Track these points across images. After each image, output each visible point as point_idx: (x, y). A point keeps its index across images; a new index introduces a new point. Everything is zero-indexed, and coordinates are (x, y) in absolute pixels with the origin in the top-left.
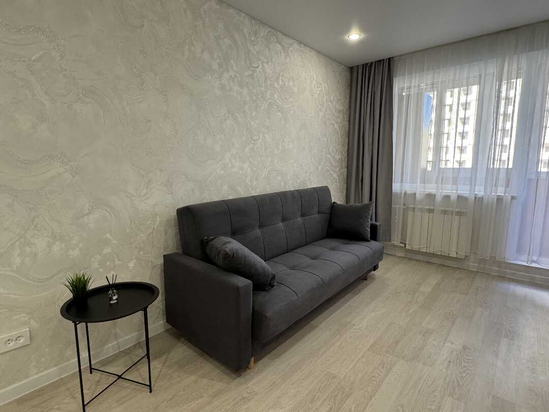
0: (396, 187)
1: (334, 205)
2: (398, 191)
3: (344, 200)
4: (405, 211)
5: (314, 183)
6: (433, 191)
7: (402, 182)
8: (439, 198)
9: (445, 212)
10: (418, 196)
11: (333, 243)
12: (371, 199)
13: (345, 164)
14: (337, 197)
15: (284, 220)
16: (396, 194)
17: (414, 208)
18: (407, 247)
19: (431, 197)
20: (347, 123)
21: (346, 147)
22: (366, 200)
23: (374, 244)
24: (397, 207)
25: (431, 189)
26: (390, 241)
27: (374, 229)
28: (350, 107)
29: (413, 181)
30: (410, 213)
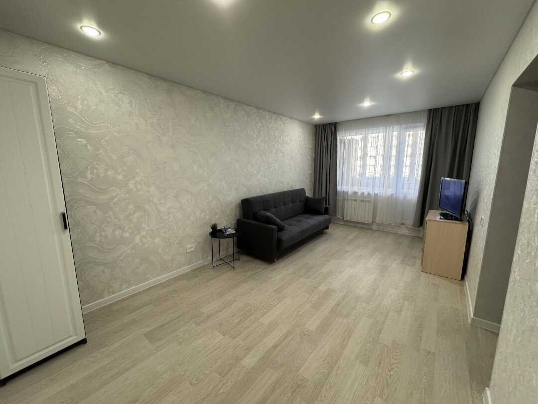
0: (339, 188)
1: (307, 198)
2: (340, 191)
3: (313, 194)
4: (344, 200)
5: (297, 187)
6: (356, 190)
7: (342, 185)
8: (359, 194)
9: (362, 201)
10: (349, 192)
11: (307, 216)
12: (326, 195)
13: (313, 176)
14: (309, 194)
15: (284, 205)
16: (339, 192)
17: (348, 199)
18: (345, 219)
19: (355, 193)
20: (314, 154)
21: (314, 167)
22: (324, 195)
23: (326, 216)
24: (340, 198)
25: (356, 189)
26: (336, 216)
27: (326, 209)
28: (315, 146)
29: (347, 185)
30: (346, 202)
